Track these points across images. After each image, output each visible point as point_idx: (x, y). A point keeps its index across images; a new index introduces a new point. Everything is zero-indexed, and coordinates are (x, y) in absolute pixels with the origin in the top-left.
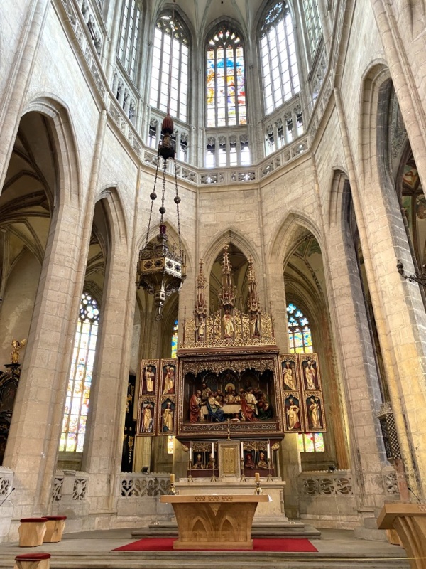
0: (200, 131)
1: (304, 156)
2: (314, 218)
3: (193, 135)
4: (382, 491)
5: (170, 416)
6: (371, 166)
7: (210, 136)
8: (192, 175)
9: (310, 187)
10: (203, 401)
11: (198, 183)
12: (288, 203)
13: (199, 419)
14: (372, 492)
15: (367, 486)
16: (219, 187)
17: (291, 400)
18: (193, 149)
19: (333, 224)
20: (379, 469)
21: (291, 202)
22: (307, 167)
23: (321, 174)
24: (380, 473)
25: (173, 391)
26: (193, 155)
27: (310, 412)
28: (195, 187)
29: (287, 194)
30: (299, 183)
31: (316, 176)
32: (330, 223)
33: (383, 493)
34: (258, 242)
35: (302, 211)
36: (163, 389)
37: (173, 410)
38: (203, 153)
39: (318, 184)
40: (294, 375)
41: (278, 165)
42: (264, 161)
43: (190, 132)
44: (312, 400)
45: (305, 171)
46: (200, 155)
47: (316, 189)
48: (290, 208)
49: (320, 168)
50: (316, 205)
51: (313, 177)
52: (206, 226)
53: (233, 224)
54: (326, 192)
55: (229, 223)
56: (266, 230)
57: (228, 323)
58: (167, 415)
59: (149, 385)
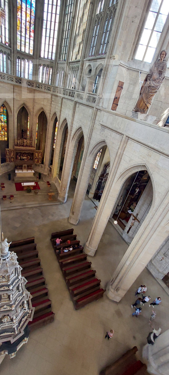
0: (15, 52)
1: (50, 93)
3: (12, 54)
7: (18, 55)
8: (12, 78)
9: (49, 105)
11: (14, 82)
12: (42, 104)
22: (49, 97)
29: (42, 101)
30: (46, 100)
34: (32, 110)
35: (45, 110)
36: (11, 154)
39: (51, 109)
44: (40, 158)
48: (43, 106)
49: (52, 103)
50: (49, 111)
51: (50, 103)
52: (17, 100)
53: (25, 102)
54: (52, 113)
55: (24, 101)
56: (35, 107)
57: (25, 141)
58: (12, 159)
59: (8, 154)
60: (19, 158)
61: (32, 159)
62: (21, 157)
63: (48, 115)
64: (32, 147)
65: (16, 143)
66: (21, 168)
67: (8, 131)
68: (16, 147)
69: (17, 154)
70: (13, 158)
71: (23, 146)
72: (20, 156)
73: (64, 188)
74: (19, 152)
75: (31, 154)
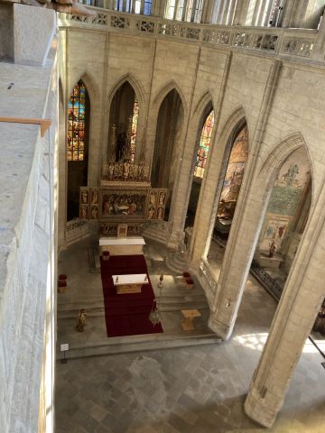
8: (105, 17)
10: (110, 203)
11: (109, 26)
12: (173, 73)
13: (108, 212)
17: (152, 208)
22: (193, 54)
27: (158, 213)
29: (175, 65)
30: (184, 63)
36: (92, 201)
44: (160, 208)
45: (191, 57)
48: (173, 78)
49: (201, 67)
50: (191, 90)
51: (195, 67)
53: (131, 71)
54: (198, 94)
55: (129, 69)
56: (154, 82)
57: (126, 168)
58: (94, 212)
59: (85, 199)
60: (111, 208)
61: (140, 211)
62: (116, 206)
63: (186, 98)
64: (142, 181)
65: (104, 173)
66: (113, 233)
67: (86, 139)
68: (104, 183)
69: (106, 199)
70: (97, 209)
71: (122, 178)
72: (113, 203)
73: (230, 300)
74: (111, 193)
75: (139, 199)
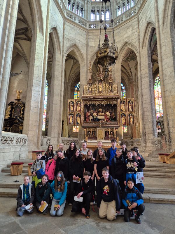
0: (89, 3)
1: (134, 16)
2: (136, 44)
3: (86, 5)
4: (153, 145)
5: (79, 119)
6: (167, 20)
7: (93, 6)
8: (85, 24)
9: (135, 31)
10: (91, 114)
11: (88, 28)
12: (125, 38)
13: (89, 120)
14: (149, 146)
15: (147, 144)
16: (97, 30)
17: (123, 115)
18: (86, 12)
19: (144, 47)
20: (153, 138)
21: (127, 37)
22: (134, 22)
23: (141, 25)
24: (153, 140)
25: (80, 111)
26: (86, 15)
27: (130, 119)
28: (87, 29)
29: (125, 34)
30: (131, 29)
31: (139, 26)
32: (143, 47)
33: (153, 146)
35: (131, 42)
36: (77, 110)
37: (80, 117)
38: (90, 14)
39: (139, 29)
40: (125, 106)
41: (122, 20)
42: (116, 18)
43: (85, 3)
44: (131, 115)
45: (134, 23)
46: (89, 15)
47: (138, 31)
52: (91, 47)
57: (100, 87)
59: (71, 108)
63: (136, 47)
72: (93, 114)
75: (112, 108)
